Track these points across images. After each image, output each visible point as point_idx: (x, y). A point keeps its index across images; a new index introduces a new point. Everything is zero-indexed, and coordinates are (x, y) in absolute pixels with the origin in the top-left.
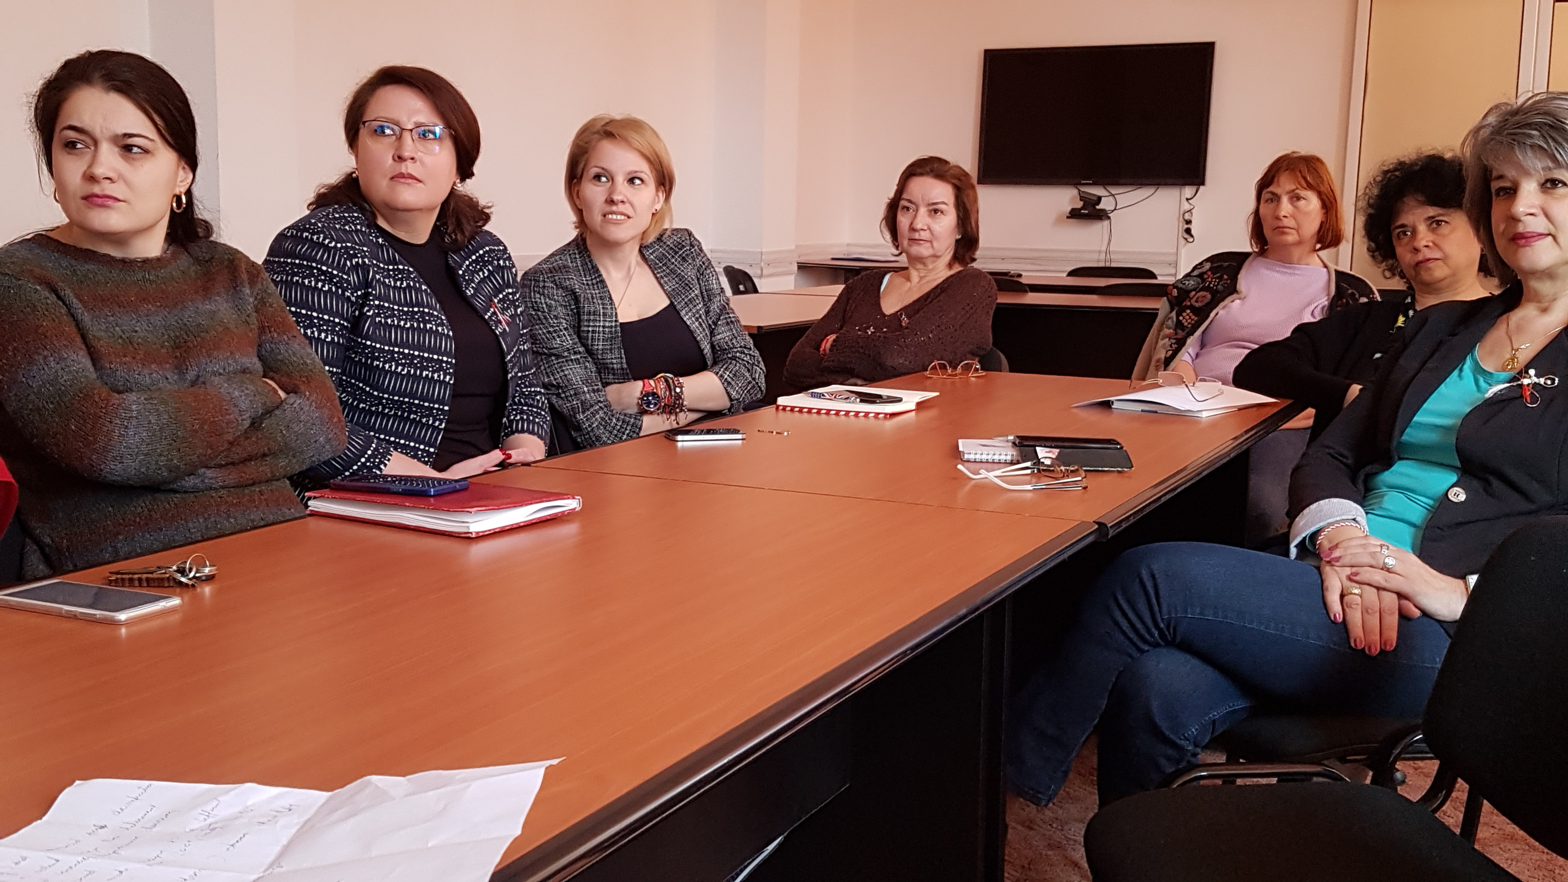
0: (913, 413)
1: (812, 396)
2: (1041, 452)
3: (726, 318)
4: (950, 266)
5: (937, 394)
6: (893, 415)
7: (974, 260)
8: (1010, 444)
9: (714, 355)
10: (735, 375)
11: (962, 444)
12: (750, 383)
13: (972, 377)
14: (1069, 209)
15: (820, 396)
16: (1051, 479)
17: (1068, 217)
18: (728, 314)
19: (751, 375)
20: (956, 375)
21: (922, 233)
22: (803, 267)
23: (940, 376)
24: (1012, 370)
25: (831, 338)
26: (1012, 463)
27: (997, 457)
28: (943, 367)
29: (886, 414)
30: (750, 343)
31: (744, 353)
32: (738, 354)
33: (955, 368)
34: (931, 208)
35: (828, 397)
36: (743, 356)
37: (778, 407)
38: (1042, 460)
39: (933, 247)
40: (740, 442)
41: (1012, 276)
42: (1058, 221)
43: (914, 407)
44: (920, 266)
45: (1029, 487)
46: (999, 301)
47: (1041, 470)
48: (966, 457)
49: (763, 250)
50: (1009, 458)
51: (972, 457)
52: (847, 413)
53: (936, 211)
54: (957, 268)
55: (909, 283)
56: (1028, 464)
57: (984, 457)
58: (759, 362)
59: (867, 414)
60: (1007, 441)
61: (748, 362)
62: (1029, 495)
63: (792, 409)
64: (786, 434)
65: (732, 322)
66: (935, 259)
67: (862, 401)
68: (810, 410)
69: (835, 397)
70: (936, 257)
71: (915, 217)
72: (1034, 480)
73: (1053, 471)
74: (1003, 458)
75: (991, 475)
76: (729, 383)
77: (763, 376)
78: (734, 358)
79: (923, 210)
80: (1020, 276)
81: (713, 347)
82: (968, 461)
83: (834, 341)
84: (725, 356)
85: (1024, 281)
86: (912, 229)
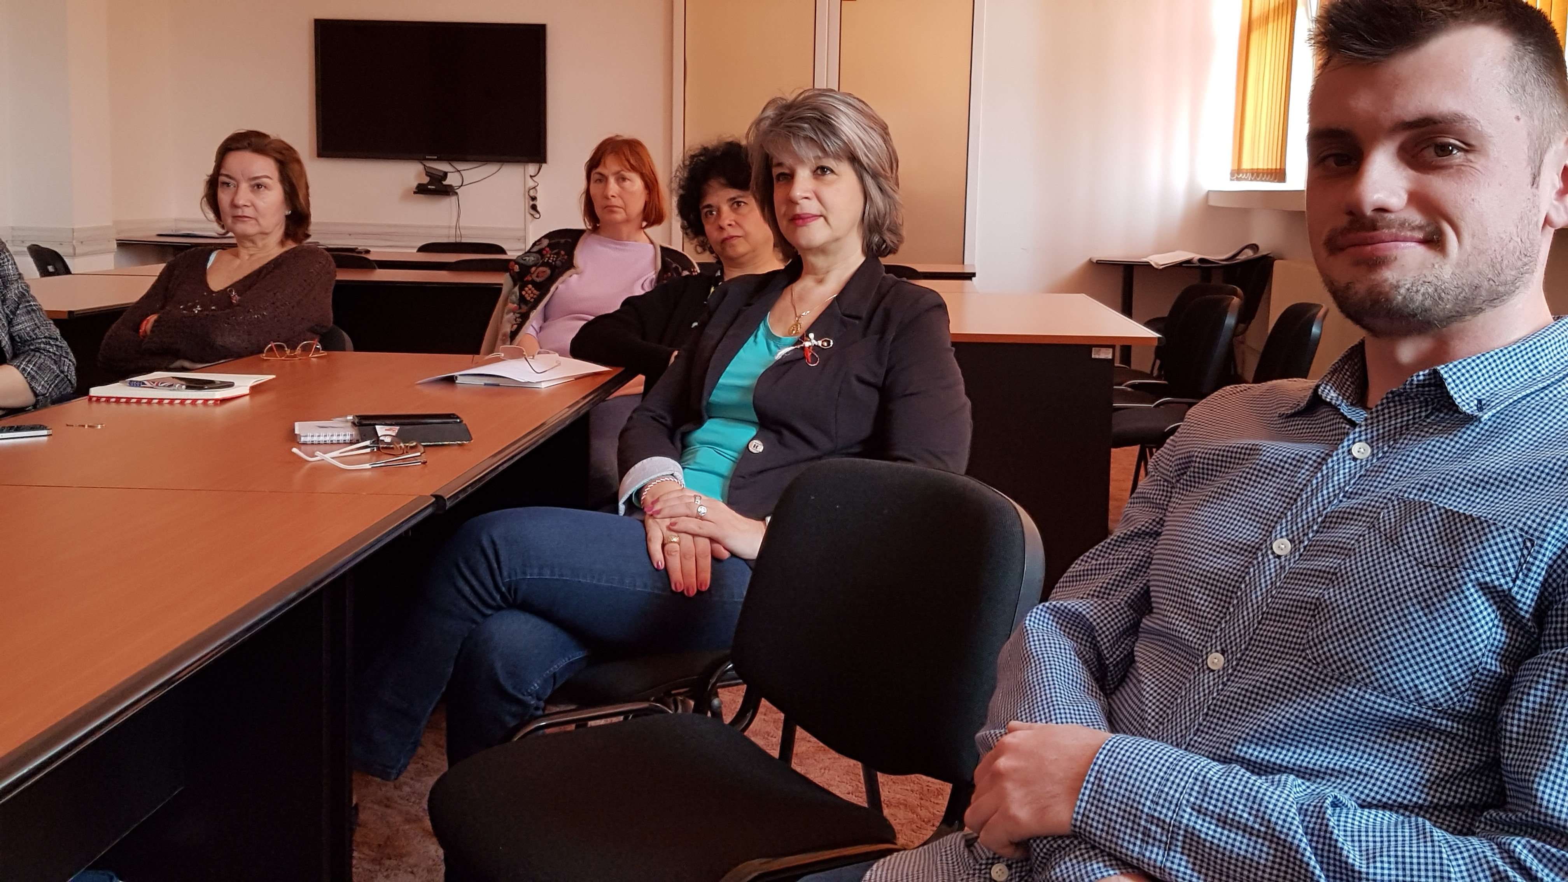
0: (247, 398)
1: (130, 385)
2: (381, 430)
3: (26, 307)
4: (282, 243)
5: (274, 376)
6: (224, 401)
7: (308, 236)
8: (350, 424)
10: (39, 368)
11: (298, 427)
12: (58, 376)
13: (313, 357)
14: (415, 184)
15: (141, 384)
16: (389, 456)
17: (415, 193)
18: (29, 302)
19: (59, 367)
20: (295, 356)
21: (246, 209)
22: (124, 245)
23: (276, 358)
24: (356, 349)
25: (152, 319)
26: (351, 443)
27: (335, 438)
29: (216, 400)
30: (57, 332)
31: (50, 344)
32: (42, 346)
33: (294, 348)
34: (254, 182)
35: (149, 385)
36: (48, 347)
37: (91, 398)
38: (381, 438)
39: (259, 224)
40: (46, 438)
41: (360, 252)
42: (405, 197)
43: (248, 392)
44: (249, 244)
45: (367, 466)
46: (338, 278)
47: (380, 448)
48: (303, 439)
49: (76, 227)
50: (348, 438)
51: (309, 439)
52: (172, 401)
53: (259, 186)
54: (291, 245)
55: (238, 262)
56: (367, 443)
57: (322, 439)
58: (67, 353)
59: (194, 401)
60: (347, 421)
61: (55, 354)
62: (368, 473)
63: (108, 399)
64: (99, 427)
65: (33, 310)
66: (264, 236)
67: (188, 388)
68: (128, 400)
69: (157, 385)
70: (265, 234)
71: (236, 193)
72: (374, 458)
73: (392, 448)
74: (341, 438)
75: (328, 457)
77: (73, 368)
78: (37, 350)
79: (244, 187)
80: (368, 252)
81: (12, 338)
82: (305, 444)
83: (155, 322)
84: (27, 348)
85: (371, 257)
86: (234, 206)
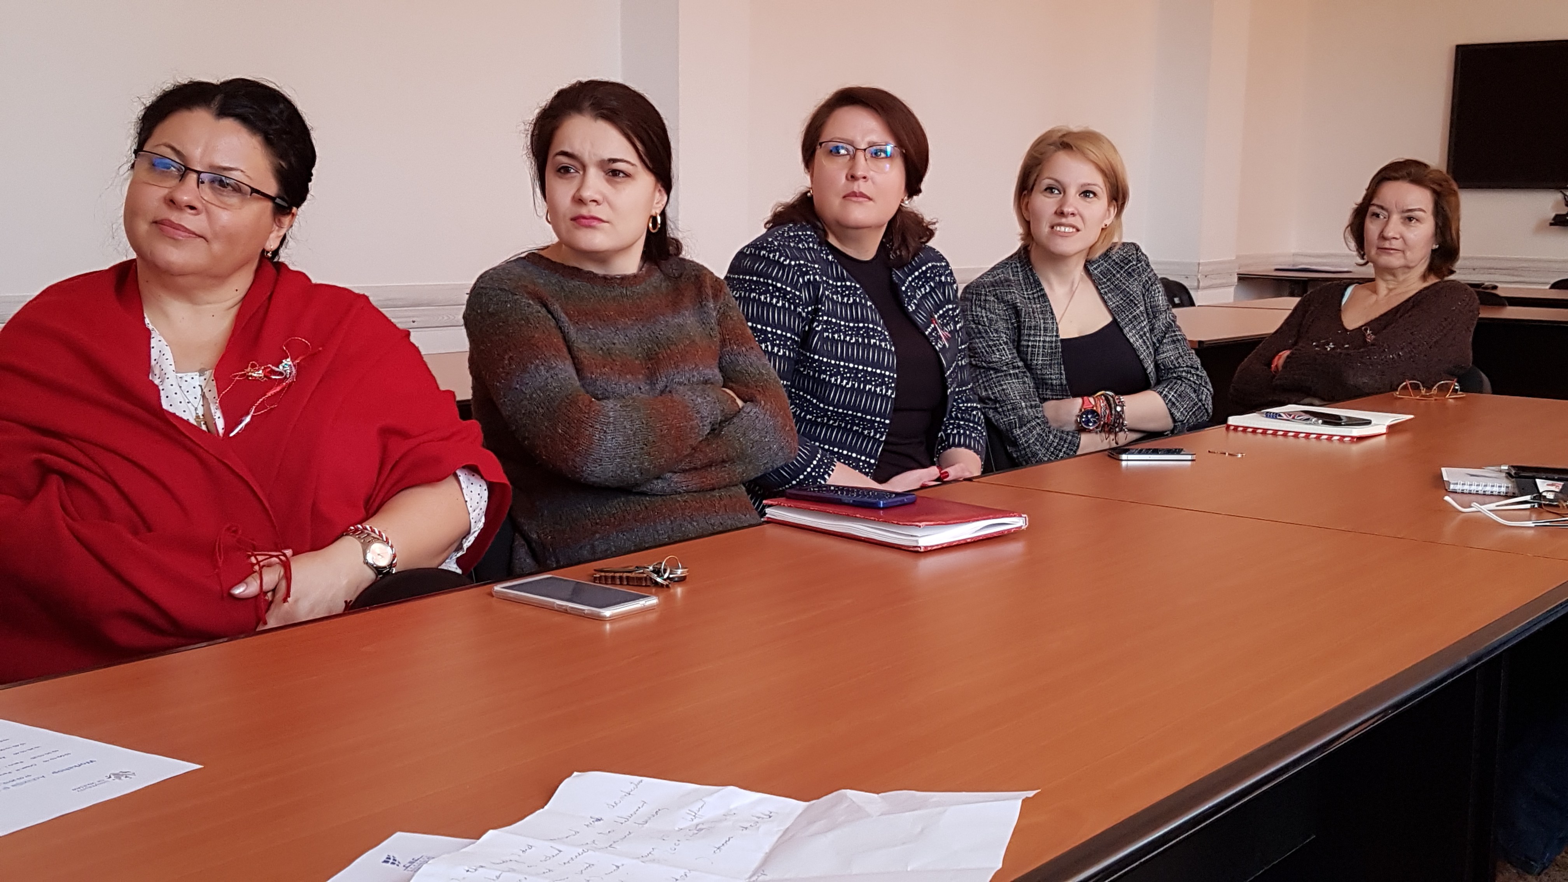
0: (1384, 437)
1: (1267, 416)
2: (1542, 485)
3: (1172, 336)
4: (1424, 277)
5: (1412, 416)
6: (1361, 439)
7: (1452, 272)
8: (1504, 475)
9: (1157, 374)
10: (1180, 395)
11: (1447, 473)
12: (1195, 404)
13: (1450, 399)
14: (1553, 215)
15: (1276, 416)
16: (1554, 515)
17: (1551, 224)
18: (1174, 332)
19: (1198, 396)
20: (1430, 396)
21: (1394, 242)
22: (1244, 279)
23: (1412, 397)
24: (1495, 392)
25: (1286, 353)
26: (1507, 496)
27: (1489, 489)
28: (1416, 387)
29: (1352, 437)
30: (1198, 362)
31: (1191, 373)
32: (1184, 374)
33: (1429, 388)
34: (1407, 214)
35: (1285, 417)
36: (1189, 375)
37: (1228, 427)
38: (1544, 494)
39: (1405, 258)
40: (1189, 463)
41: (1486, 288)
42: (1539, 229)
43: (1384, 431)
44: (1390, 277)
45: (1530, 524)
47: (1541, 504)
48: (1452, 487)
49: (1201, 261)
50: (1503, 490)
51: (1459, 488)
52: (1308, 435)
53: (1410, 219)
54: (1433, 280)
55: (1374, 297)
56: (1528, 498)
57: (1474, 488)
58: (1206, 383)
59: (1330, 437)
60: (1501, 471)
61: (1195, 383)
62: (1531, 532)
63: (1245, 429)
64: (1240, 456)
65: (1178, 340)
66: (1406, 270)
67: (1325, 423)
68: (1265, 432)
69: (1293, 418)
70: (1408, 268)
71: (1387, 223)
72: (1534, 516)
73: (1557, 506)
74: (1496, 490)
75: (1485, 508)
76: (1173, 404)
77: (1210, 398)
78: (1179, 378)
79: (1396, 218)
80: (1495, 287)
81: (1157, 366)
82: (1455, 492)
83: (1288, 357)
84: (1170, 376)
85: (1499, 292)
86: (1382, 237)
